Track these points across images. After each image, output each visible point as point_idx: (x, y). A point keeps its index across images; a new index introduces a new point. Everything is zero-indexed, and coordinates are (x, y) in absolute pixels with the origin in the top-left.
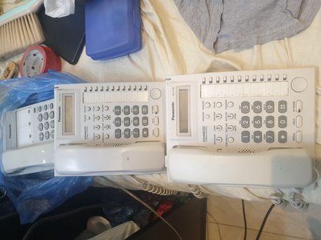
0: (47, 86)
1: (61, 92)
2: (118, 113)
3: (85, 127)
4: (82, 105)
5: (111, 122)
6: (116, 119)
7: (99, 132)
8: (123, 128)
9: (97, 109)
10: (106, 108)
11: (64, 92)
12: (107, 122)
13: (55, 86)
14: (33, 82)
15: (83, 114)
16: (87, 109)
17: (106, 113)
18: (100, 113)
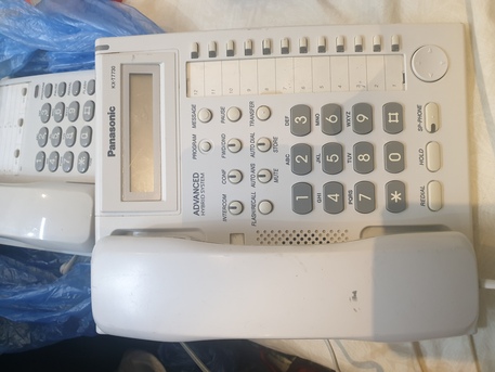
0: (71, 38)
1: (116, 61)
2: (302, 130)
3: (195, 176)
4: (185, 105)
5: (278, 161)
6: (299, 149)
7: (242, 192)
8: (318, 179)
9: (232, 115)
10: (261, 114)
11: (127, 60)
12: (265, 161)
13: (98, 42)
14: (39, 17)
15: (186, 131)
16: (202, 116)
17: (263, 131)
18: (241, 131)
